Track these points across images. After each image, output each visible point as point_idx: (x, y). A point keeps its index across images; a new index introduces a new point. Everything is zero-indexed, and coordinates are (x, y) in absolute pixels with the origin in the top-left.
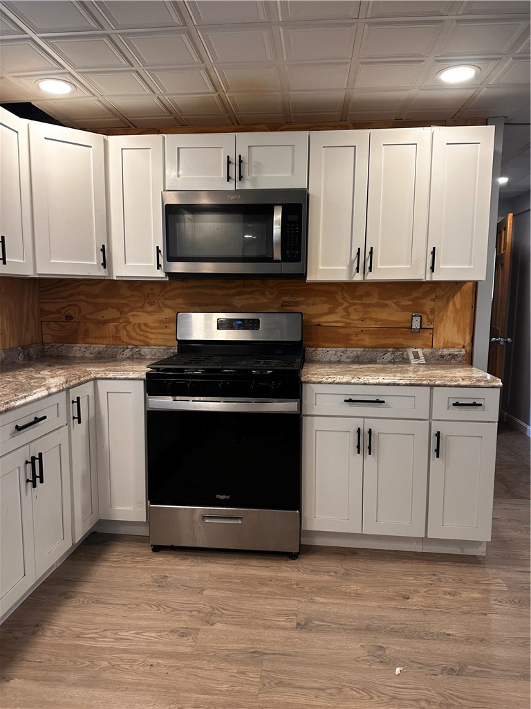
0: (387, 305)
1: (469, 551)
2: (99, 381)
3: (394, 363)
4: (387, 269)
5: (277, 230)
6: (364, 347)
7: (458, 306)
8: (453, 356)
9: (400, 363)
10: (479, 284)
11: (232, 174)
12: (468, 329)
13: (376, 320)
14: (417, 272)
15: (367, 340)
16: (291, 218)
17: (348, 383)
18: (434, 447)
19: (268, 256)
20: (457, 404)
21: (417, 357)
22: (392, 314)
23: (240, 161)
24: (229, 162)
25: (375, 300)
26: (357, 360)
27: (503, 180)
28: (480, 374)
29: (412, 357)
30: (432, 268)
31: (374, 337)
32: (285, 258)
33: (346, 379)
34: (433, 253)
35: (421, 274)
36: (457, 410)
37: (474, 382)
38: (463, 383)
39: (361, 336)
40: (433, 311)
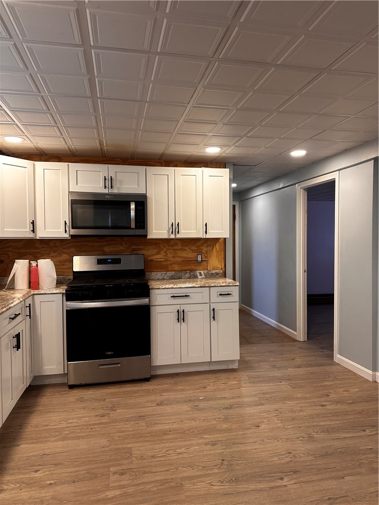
0: (185, 250)
1: (231, 367)
2: (35, 296)
3: (190, 278)
4: (186, 233)
5: (133, 213)
6: (175, 271)
7: (218, 250)
8: (217, 274)
9: (193, 278)
10: (226, 239)
11: (107, 185)
12: (223, 260)
13: (181, 257)
14: (198, 234)
15: (177, 267)
16: (138, 208)
17: (172, 288)
18: (212, 316)
19: (128, 226)
20: (221, 295)
21: (201, 275)
22: (188, 254)
23: (111, 179)
24: (105, 179)
25: (179, 247)
26: (172, 278)
27: (234, 185)
28: (229, 280)
29: (198, 275)
30: (206, 232)
31: (180, 265)
32: (137, 227)
33: (171, 286)
34: (206, 225)
35: (201, 235)
36: (221, 297)
37: (227, 284)
38: (223, 285)
39: (173, 266)
40: (207, 252)
